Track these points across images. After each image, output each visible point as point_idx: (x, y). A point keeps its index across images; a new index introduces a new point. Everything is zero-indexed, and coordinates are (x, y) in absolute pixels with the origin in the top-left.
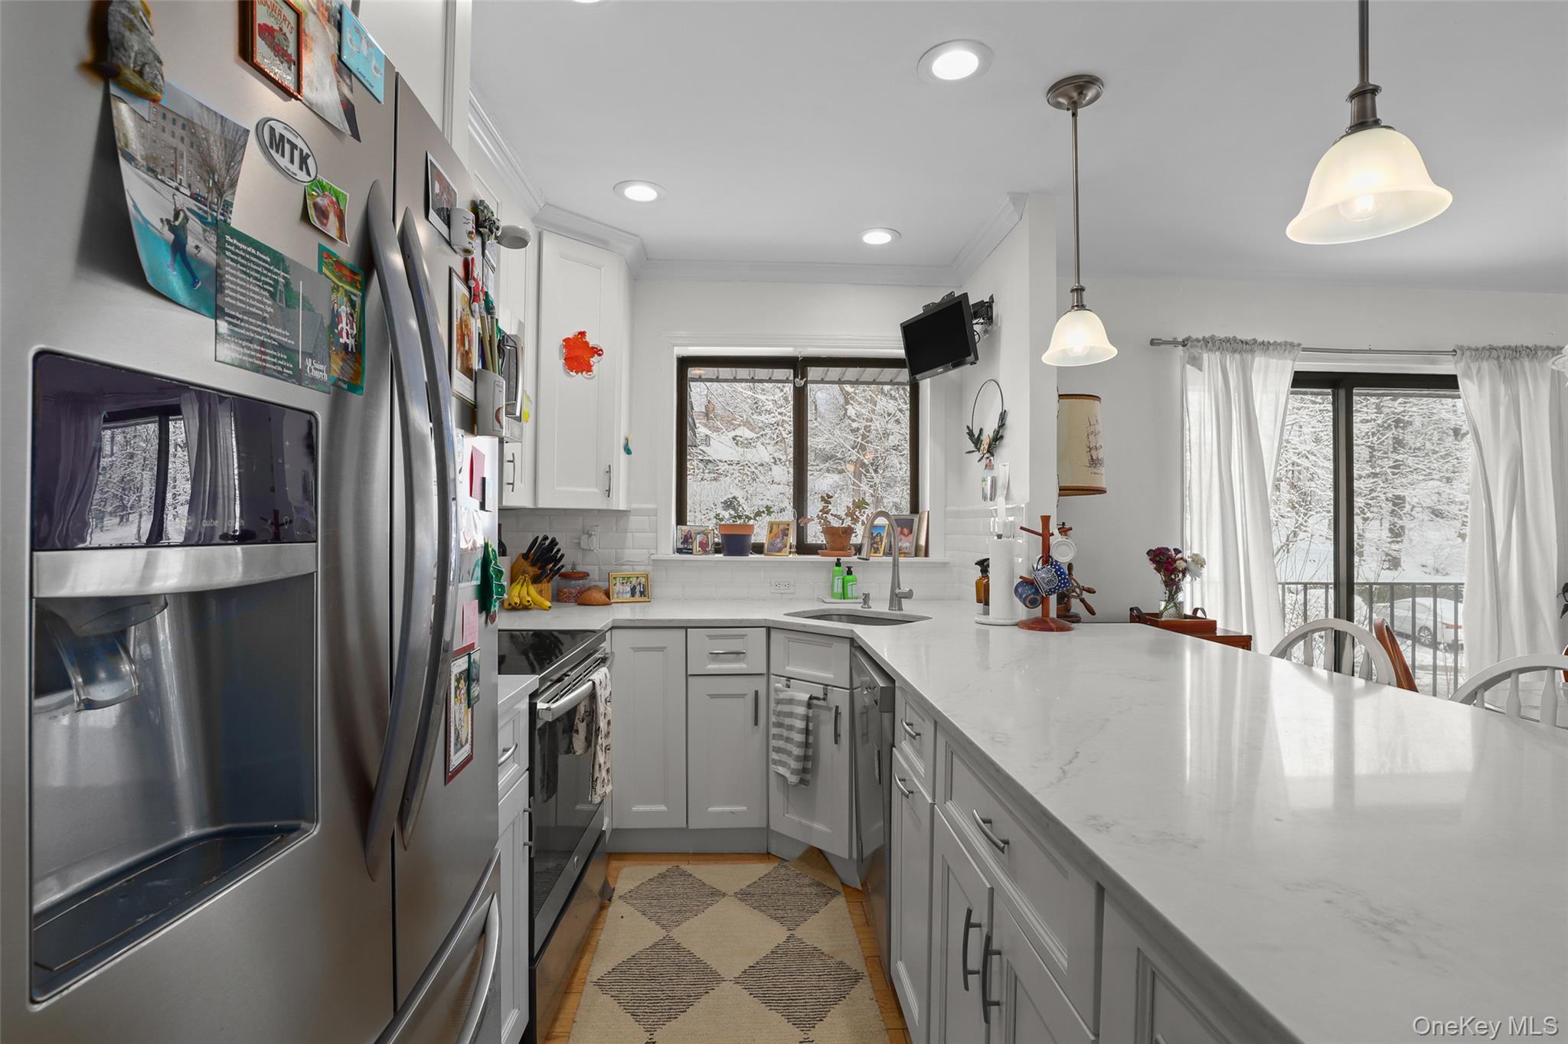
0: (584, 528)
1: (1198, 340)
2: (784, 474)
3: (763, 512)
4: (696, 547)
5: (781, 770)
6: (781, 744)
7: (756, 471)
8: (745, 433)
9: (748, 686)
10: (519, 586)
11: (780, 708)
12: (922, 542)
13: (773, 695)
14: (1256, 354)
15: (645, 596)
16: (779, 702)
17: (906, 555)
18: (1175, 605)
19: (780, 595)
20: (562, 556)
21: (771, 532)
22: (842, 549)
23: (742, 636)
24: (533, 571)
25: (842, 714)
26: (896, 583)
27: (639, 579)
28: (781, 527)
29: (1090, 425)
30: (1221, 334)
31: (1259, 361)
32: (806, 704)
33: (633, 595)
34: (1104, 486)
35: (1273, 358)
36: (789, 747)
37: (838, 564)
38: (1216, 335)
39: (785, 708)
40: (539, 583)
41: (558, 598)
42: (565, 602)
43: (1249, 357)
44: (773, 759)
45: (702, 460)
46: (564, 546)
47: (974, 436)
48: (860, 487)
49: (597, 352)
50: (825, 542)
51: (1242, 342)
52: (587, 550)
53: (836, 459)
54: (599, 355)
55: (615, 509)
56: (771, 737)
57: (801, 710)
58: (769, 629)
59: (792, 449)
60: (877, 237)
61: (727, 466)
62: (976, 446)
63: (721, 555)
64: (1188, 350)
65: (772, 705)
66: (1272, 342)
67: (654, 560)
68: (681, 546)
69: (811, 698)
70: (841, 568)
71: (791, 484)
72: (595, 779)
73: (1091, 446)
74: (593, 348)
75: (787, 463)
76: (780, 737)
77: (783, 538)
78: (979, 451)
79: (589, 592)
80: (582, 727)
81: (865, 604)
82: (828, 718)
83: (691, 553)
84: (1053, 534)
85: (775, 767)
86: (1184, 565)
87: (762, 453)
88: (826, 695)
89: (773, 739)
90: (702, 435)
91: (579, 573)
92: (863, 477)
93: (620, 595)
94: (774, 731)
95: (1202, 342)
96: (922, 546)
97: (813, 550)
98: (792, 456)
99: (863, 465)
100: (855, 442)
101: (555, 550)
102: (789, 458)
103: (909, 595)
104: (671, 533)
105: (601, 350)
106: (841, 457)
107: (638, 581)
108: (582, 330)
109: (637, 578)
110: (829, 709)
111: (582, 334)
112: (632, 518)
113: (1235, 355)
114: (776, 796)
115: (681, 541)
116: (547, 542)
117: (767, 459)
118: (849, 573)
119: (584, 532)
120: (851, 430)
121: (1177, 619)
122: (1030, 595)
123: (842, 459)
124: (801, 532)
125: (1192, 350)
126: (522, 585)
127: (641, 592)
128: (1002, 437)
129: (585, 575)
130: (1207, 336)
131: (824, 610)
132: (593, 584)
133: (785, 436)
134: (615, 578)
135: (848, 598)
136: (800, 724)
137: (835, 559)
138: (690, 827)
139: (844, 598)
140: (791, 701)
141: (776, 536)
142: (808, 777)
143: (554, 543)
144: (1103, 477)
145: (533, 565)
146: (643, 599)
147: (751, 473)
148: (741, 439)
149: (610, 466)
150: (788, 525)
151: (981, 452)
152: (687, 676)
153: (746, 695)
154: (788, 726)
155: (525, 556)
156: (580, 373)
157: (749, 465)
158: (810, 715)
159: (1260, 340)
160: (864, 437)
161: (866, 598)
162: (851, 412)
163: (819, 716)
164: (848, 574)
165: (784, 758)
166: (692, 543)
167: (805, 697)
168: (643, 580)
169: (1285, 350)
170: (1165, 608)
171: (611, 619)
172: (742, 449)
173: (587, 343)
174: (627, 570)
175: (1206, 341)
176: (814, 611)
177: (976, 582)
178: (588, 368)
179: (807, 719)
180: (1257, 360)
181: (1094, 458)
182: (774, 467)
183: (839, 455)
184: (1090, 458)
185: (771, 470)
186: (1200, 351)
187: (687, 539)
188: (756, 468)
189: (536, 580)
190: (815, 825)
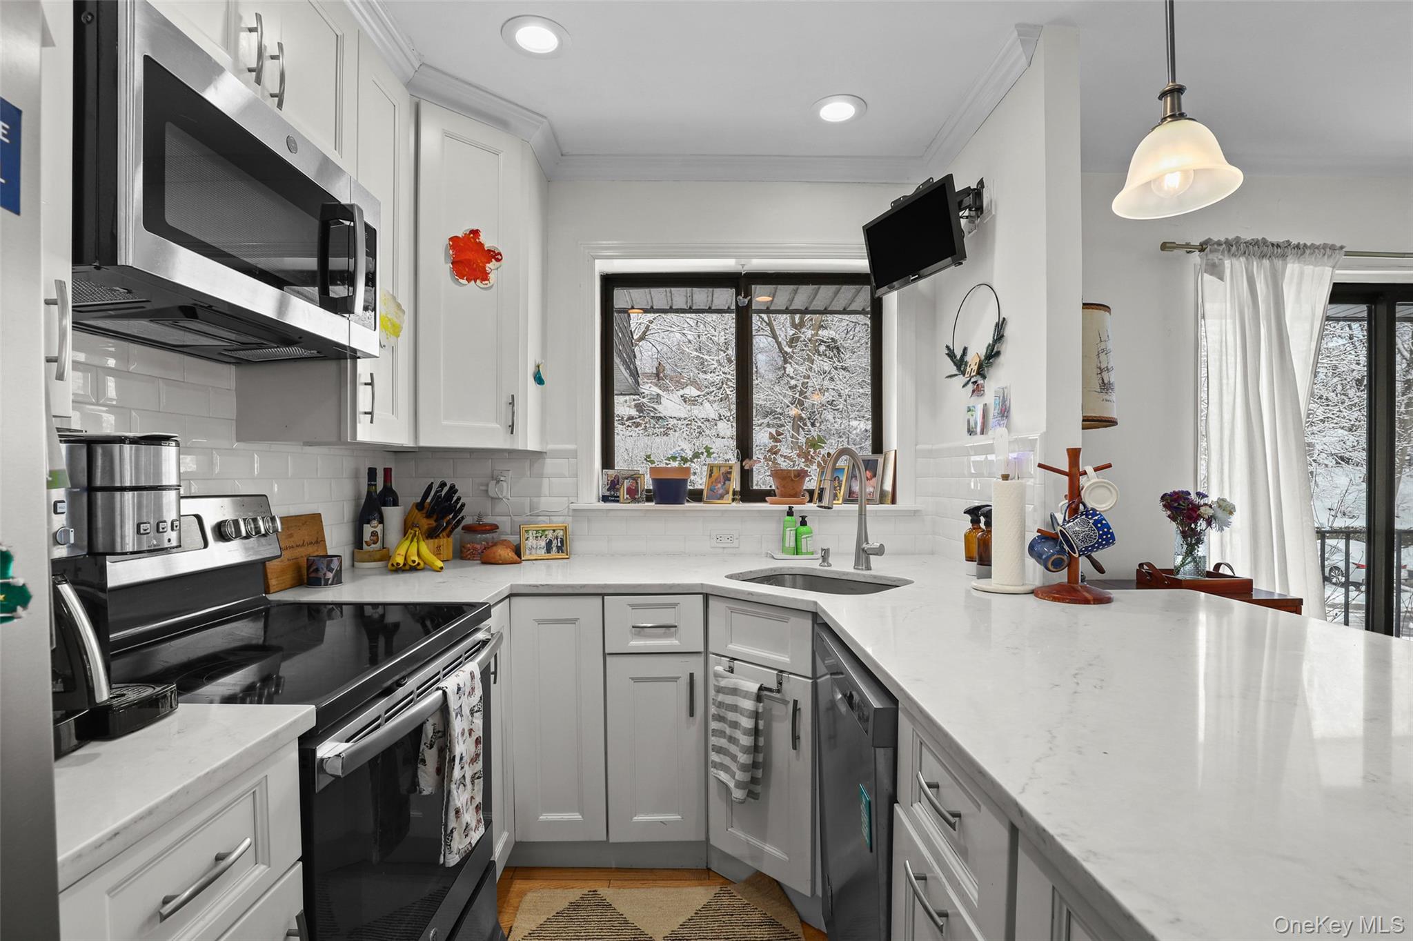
0: (493, 471)
1: (1219, 243)
2: (728, 429)
3: (702, 453)
4: (623, 493)
5: (723, 776)
6: (723, 742)
7: (702, 425)
8: (691, 391)
9: (681, 667)
10: (407, 543)
11: (721, 697)
12: (888, 487)
13: (712, 681)
14: (1288, 258)
15: (562, 552)
16: (719, 690)
17: (870, 501)
18: (1194, 560)
19: (721, 550)
20: (463, 505)
21: (710, 476)
22: (795, 496)
23: (674, 605)
24: (426, 523)
25: (802, 710)
26: (862, 536)
27: (557, 532)
28: (723, 470)
29: (1101, 341)
30: (1247, 236)
31: (1292, 268)
32: (754, 696)
33: (549, 550)
34: (1115, 417)
35: (1308, 265)
36: (733, 749)
37: (790, 513)
38: (1242, 237)
39: (729, 699)
40: (436, 538)
41: (462, 554)
42: (469, 559)
43: (1279, 263)
44: (713, 761)
45: (653, 417)
46: (467, 492)
47: (955, 357)
48: (798, 439)
49: (494, 255)
50: (773, 488)
51: (1273, 245)
52: (496, 499)
53: (775, 414)
54: (498, 260)
55: (520, 448)
56: (710, 733)
57: (748, 705)
58: (706, 597)
59: (735, 406)
60: (838, 111)
61: (675, 422)
62: (959, 368)
63: (653, 504)
64: (1207, 255)
65: (712, 692)
66: (1309, 244)
67: (574, 510)
68: (607, 493)
69: (761, 688)
70: (793, 517)
71: (735, 437)
72: (449, 832)
73: (1102, 367)
74: (489, 251)
75: (731, 418)
76: (720, 733)
77: (724, 483)
78: (964, 375)
79: (494, 548)
80: (430, 756)
81: (824, 561)
82: (782, 714)
83: (618, 501)
84: (1085, 473)
85: (715, 771)
86: (1211, 512)
87: (708, 410)
88: (781, 684)
89: (713, 735)
90: (654, 393)
91: (485, 525)
92: (801, 429)
93: (533, 551)
94: (714, 725)
95: (1224, 246)
96: (888, 492)
97: (761, 496)
98: (735, 411)
99: (801, 418)
100: (793, 397)
101: (455, 499)
102: (732, 413)
103: (880, 551)
104: (596, 478)
105: (499, 254)
106: (781, 411)
107: (555, 534)
108: (475, 228)
109: (554, 531)
110: (785, 702)
111: (475, 233)
112: (548, 461)
113: (1264, 261)
114: (718, 807)
115: (607, 487)
116: (446, 489)
117: (713, 415)
118: (803, 523)
119: (493, 477)
120: (790, 387)
121: (1195, 577)
122: (1053, 554)
123: (781, 414)
124: (746, 475)
125: (1210, 256)
126: (412, 541)
127: (559, 546)
128: (998, 353)
129: (493, 528)
130: (1230, 238)
131: (775, 570)
132: (504, 537)
133: (729, 393)
134: (527, 531)
135: (802, 554)
136: (747, 723)
137: (786, 507)
138: (611, 840)
139: (797, 554)
140: (734, 691)
141: (717, 481)
142: (758, 789)
143: (453, 490)
144: (1115, 404)
145: (428, 516)
146: (561, 555)
147: (697, 428)
148: (688, 396)
149: (513, 396)
150: (731, 468)
151: (966, 376)
152: (605, 655)
153: (678, 678)
154: (730, 721)
155: (420, 506)
156: (473, 282)
157: (696, 420)
158: (760, 710)
159: (1294, 242)
160: (801, 393)
161: (825, 555)
162: (789, 370)
163: (771, 709)
164: (801, 525)
165: (727, 761)
166: (618, 490)
167: (753, 687)
168: (561, 533)
169: (1324, 255)
170: (1183, 564)
171: (509, 584)
172: (689, 407)
173: (481, 245)
174: (543, 522)
175: (1229, 244)
176: (762, 571)
177: (965, 535)
178: (484, 276)
179: (756, 715)
180: (1289, 266)
181: (1106, 382)
182: (719, 423)
183: (779, 410)
184: (1101, 381)
185: (716, 425)
186: (1220, 257)
187: (614, 485)
188: (702, 423)
189: (431, 534)
190: (766, 848)
